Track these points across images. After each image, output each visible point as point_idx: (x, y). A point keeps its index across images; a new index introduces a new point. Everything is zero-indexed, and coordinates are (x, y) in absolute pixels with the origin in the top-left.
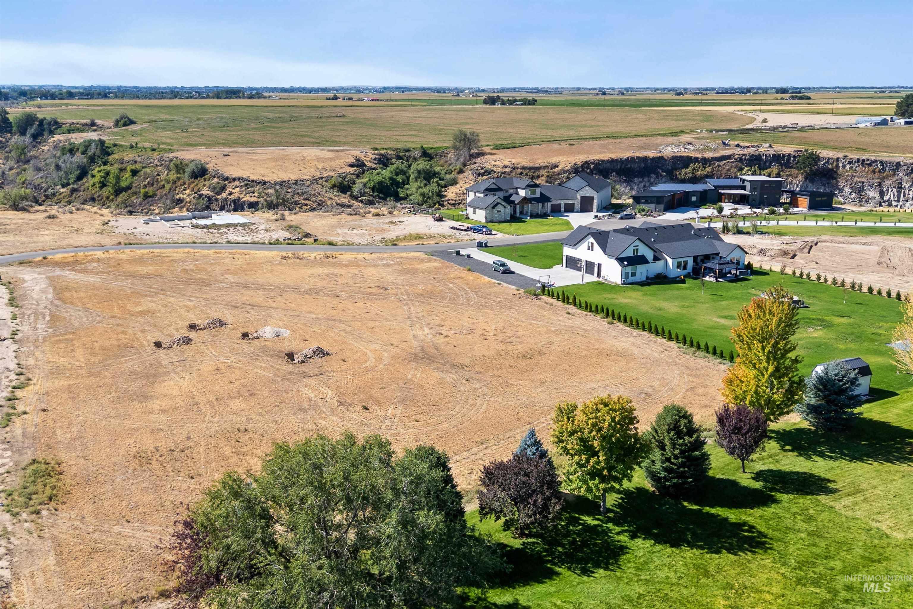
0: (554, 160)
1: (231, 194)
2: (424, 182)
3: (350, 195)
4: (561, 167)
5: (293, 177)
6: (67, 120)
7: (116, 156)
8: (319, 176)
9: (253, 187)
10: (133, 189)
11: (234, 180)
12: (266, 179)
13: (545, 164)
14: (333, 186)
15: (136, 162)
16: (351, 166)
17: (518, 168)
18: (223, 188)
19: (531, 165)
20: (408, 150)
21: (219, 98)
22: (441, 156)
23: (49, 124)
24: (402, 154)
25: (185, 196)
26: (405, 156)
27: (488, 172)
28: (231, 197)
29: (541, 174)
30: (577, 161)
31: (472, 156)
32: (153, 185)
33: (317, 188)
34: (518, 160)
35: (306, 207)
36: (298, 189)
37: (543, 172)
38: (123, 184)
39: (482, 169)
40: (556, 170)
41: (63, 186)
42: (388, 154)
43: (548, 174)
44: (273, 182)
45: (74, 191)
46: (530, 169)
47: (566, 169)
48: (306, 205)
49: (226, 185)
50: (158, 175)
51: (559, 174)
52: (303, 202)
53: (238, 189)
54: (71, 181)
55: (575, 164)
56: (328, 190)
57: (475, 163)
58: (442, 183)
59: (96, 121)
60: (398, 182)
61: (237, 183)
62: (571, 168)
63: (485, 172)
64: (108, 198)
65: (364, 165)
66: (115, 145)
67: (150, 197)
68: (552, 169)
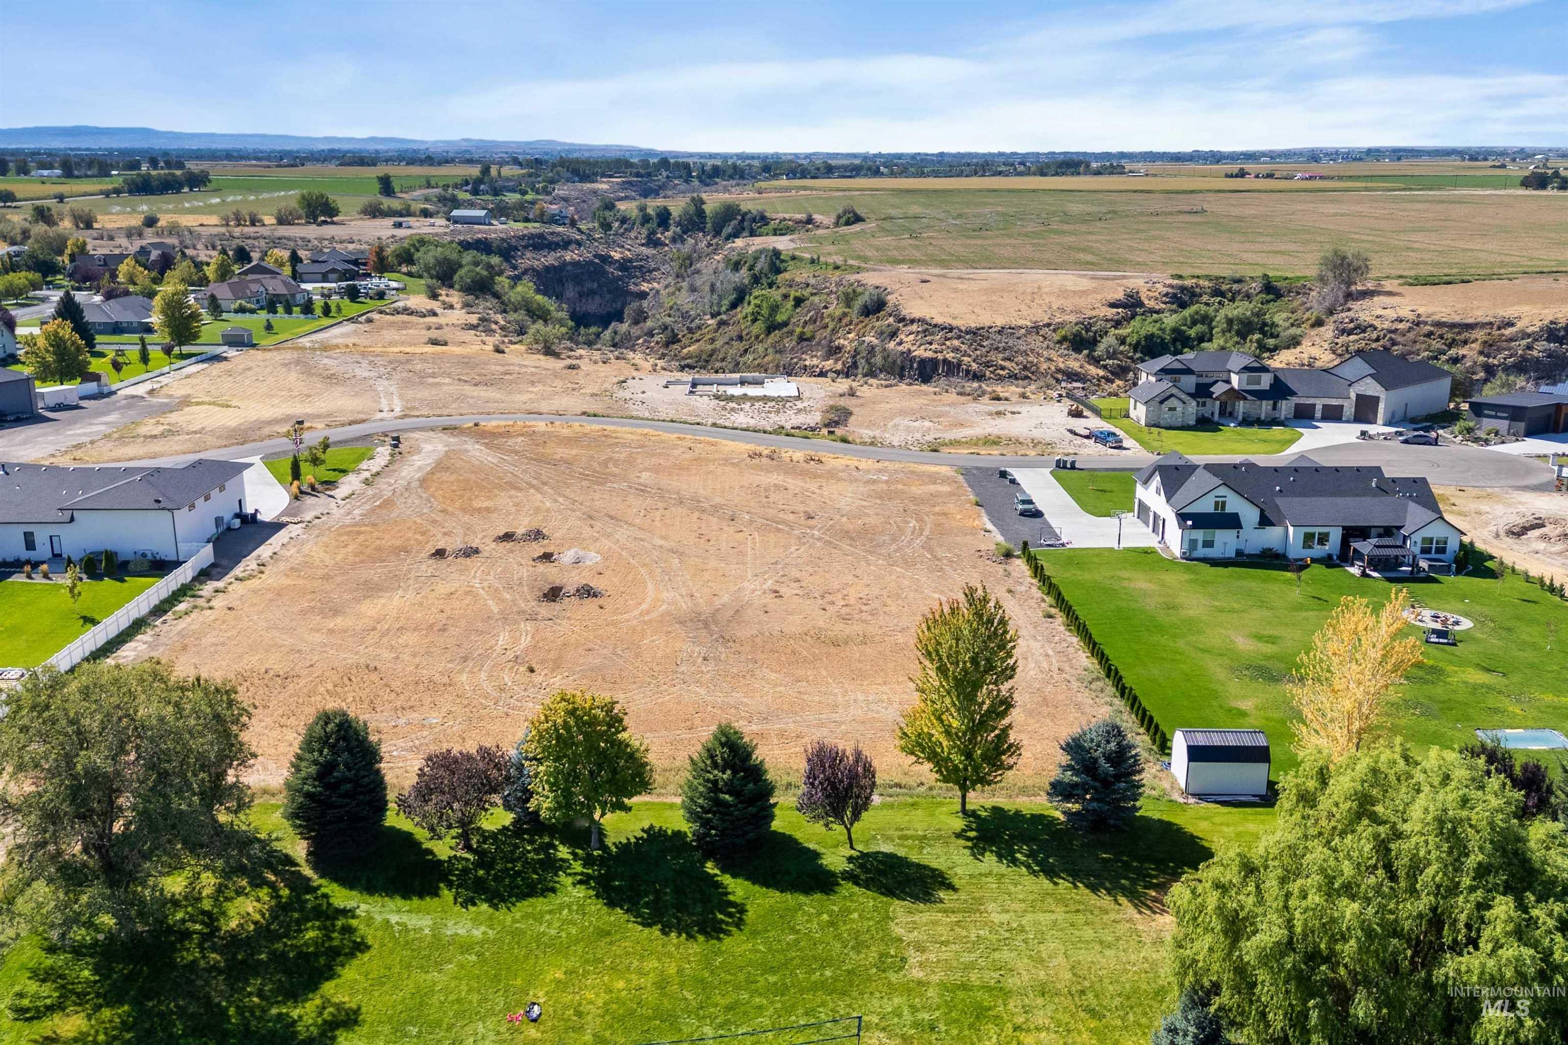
0: (1509, 312)
1: (900, 343)
2: (1236, 339)
3: (1088, 356)
4: (1520, 325)
5: (1000, 322)
6: (779, 212)
7: (787, 275)
8: (1046, 321)
9: (932, 334)
10: (790, 327)
11: (912, 321)
12: (955, 323)
13: (1487, 320)
14: (1064, 339)
15: (808, 285)
16: (1113, 305)
17: (1426, 323)
18: (893, 335)
19: (1457, 319)
20: (1239, 281)
21: (1043, 174)
22: (1298, 293)
23: (754, 220)
24: (1224, 287)
25: (846, 343)
26: (1230, 290)
27: (1362, 329)
28: (900, 348)
29: (1473, 337)
30: (1559, 315)
31: (1349, 296)
32: (815, 322)
33: (1036, 342)
34: (1431, 309)
35: (1001, 372)
36: (1000, 342)
37: (1480, 334)
38: (780, 318)
39: (1352, 321)
40: (1508, 332)
41: (713, 316)
42: (1197, 286)
43: (1486, 338)
44: (963, 329)
45: (722, 323)
46: (1452, 326)
47: (1530, 330)
48: (1003, 368)
49: (898, 329)
50: (826, 307)
51: (1511, 340)
52: (1001, 362)
53: (912, 337)
54: (724, 309)
55: (1552, 322)
56: (1052, 345)
57: (1349, 310)
58: (1271, 342)
59: (814, 216)
60: (1188, 338)
61: (914, 327)
62: (1542, 329)
63: (1355, 328)
64: (757, 337)
65: (1140, 304)
66: (794, 258)
67: (806, 340)
68: (1499, 328)
